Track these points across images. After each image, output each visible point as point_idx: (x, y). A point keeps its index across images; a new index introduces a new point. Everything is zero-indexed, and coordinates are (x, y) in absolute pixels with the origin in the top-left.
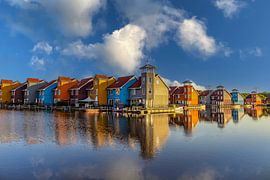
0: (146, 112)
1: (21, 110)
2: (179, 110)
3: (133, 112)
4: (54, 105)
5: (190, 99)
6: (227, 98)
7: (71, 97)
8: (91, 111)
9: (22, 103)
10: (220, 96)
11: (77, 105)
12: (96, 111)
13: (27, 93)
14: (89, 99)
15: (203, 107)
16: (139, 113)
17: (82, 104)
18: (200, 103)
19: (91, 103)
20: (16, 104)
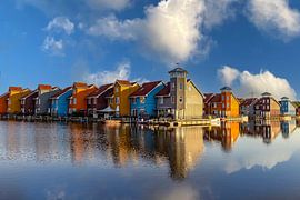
0: (176, 125)
1: (32, 121)
2: (215, 122)
3: (160, 124)
4: (69, 115)
5: (230, 109)
6: (275, 107)
7: (89, 106)
8: (111, 123)
9: (33, 114)
10: (266, 104)
11: (95, 116)
12: (118, 123)
13: (39, 101)
14: (109, 109)
15: (245, 119)
16: (168, 125)
17: (101, 115)
18: (241, 113)
19: (112, 113)
20: (26, 114)
